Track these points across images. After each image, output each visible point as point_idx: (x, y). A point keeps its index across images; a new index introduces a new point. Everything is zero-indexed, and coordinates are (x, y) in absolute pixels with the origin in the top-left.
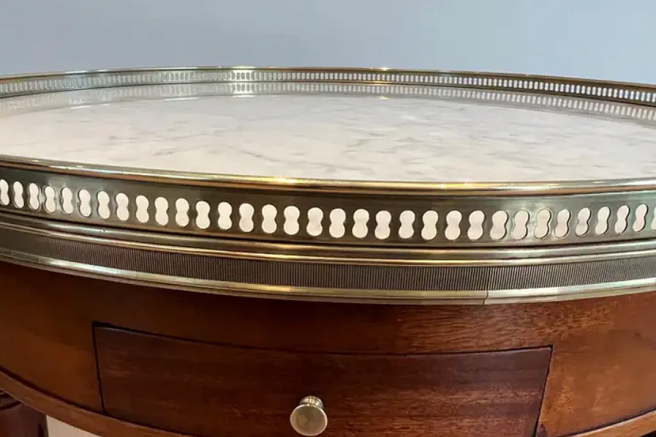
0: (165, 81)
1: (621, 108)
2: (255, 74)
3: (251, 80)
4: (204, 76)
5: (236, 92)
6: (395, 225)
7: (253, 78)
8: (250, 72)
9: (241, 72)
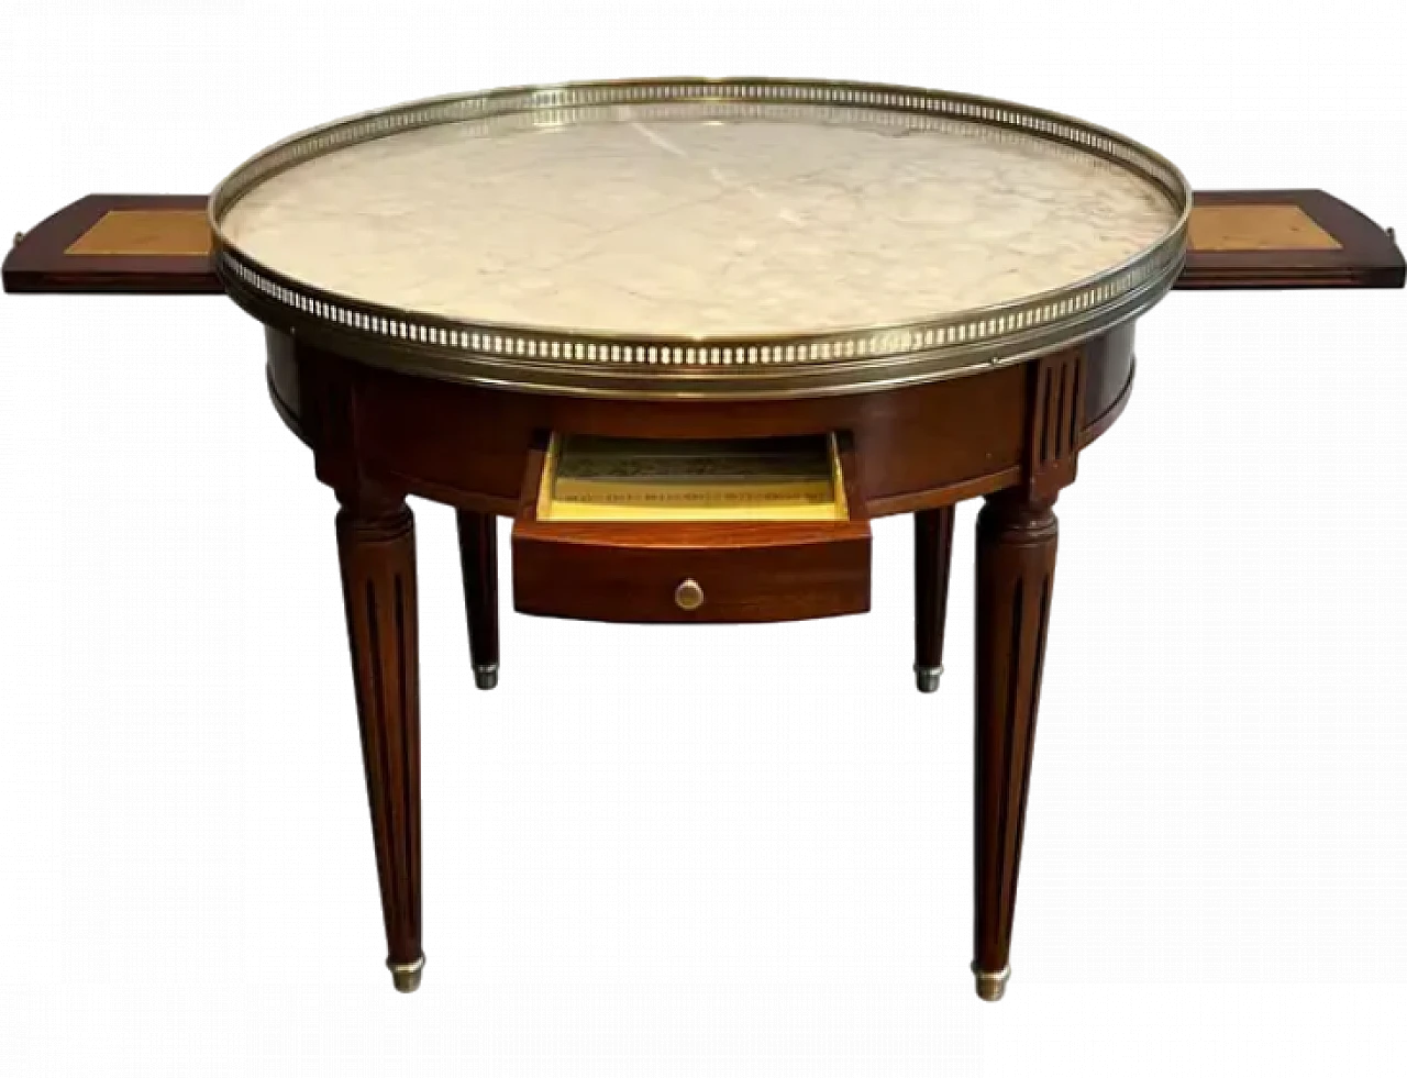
8: (558, 92)
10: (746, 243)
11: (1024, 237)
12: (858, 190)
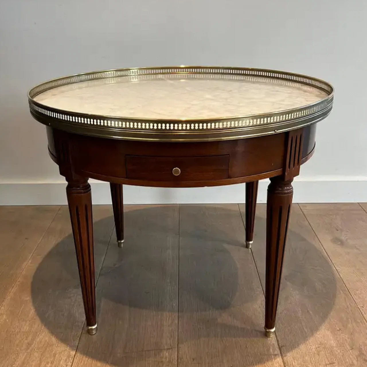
0: (106, 77)
1: (266, 80)
2: (139, 71)
3: (136, 74)
4: (119, 73)
5: (132, 80)
6: (190, 126)
7: (138, 73)
8: (136, 70)
9: (134, 70)
10: (195, 102)
11: (283, 101)
12: (231, 91)
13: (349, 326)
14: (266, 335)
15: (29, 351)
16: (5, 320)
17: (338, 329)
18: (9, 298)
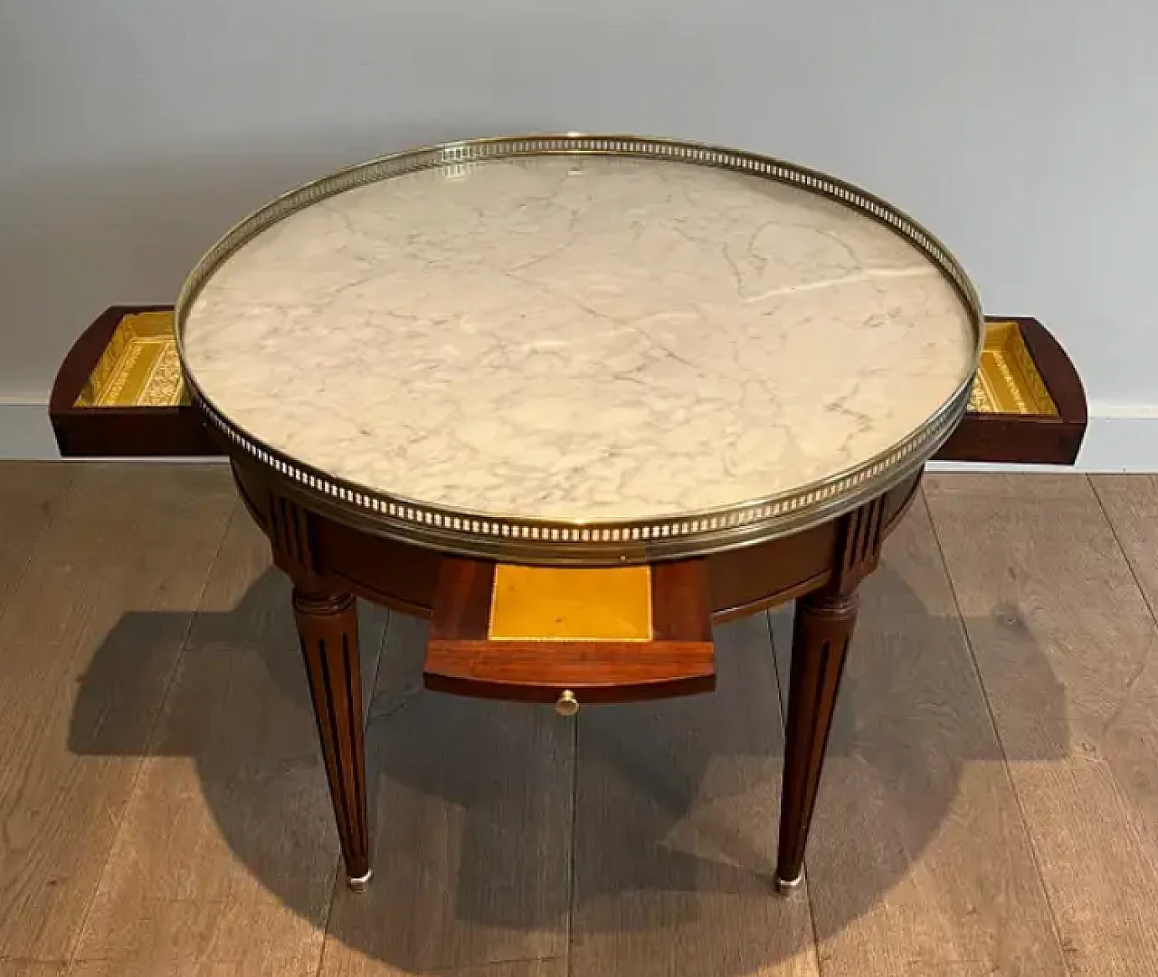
13: (1001, 898)
14: (779, 891)
15: (204, 958)
16: (136, 864)
17: (970, 907)
18: (138, 791)
